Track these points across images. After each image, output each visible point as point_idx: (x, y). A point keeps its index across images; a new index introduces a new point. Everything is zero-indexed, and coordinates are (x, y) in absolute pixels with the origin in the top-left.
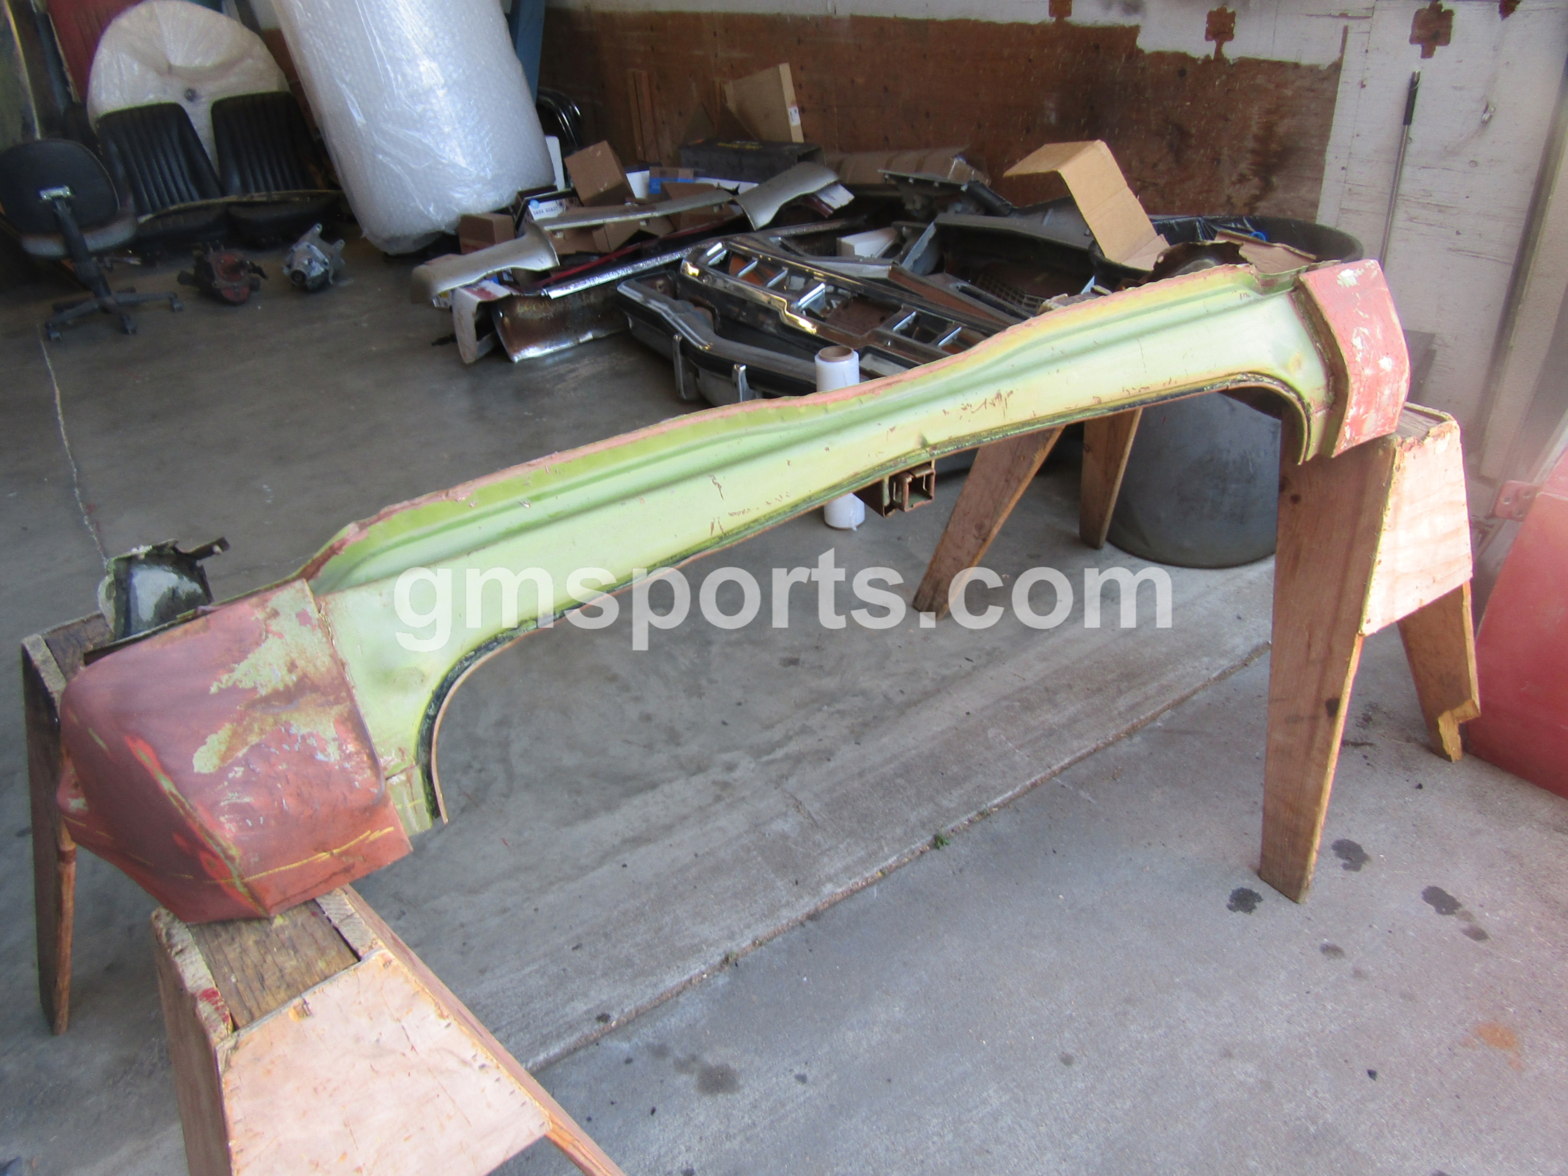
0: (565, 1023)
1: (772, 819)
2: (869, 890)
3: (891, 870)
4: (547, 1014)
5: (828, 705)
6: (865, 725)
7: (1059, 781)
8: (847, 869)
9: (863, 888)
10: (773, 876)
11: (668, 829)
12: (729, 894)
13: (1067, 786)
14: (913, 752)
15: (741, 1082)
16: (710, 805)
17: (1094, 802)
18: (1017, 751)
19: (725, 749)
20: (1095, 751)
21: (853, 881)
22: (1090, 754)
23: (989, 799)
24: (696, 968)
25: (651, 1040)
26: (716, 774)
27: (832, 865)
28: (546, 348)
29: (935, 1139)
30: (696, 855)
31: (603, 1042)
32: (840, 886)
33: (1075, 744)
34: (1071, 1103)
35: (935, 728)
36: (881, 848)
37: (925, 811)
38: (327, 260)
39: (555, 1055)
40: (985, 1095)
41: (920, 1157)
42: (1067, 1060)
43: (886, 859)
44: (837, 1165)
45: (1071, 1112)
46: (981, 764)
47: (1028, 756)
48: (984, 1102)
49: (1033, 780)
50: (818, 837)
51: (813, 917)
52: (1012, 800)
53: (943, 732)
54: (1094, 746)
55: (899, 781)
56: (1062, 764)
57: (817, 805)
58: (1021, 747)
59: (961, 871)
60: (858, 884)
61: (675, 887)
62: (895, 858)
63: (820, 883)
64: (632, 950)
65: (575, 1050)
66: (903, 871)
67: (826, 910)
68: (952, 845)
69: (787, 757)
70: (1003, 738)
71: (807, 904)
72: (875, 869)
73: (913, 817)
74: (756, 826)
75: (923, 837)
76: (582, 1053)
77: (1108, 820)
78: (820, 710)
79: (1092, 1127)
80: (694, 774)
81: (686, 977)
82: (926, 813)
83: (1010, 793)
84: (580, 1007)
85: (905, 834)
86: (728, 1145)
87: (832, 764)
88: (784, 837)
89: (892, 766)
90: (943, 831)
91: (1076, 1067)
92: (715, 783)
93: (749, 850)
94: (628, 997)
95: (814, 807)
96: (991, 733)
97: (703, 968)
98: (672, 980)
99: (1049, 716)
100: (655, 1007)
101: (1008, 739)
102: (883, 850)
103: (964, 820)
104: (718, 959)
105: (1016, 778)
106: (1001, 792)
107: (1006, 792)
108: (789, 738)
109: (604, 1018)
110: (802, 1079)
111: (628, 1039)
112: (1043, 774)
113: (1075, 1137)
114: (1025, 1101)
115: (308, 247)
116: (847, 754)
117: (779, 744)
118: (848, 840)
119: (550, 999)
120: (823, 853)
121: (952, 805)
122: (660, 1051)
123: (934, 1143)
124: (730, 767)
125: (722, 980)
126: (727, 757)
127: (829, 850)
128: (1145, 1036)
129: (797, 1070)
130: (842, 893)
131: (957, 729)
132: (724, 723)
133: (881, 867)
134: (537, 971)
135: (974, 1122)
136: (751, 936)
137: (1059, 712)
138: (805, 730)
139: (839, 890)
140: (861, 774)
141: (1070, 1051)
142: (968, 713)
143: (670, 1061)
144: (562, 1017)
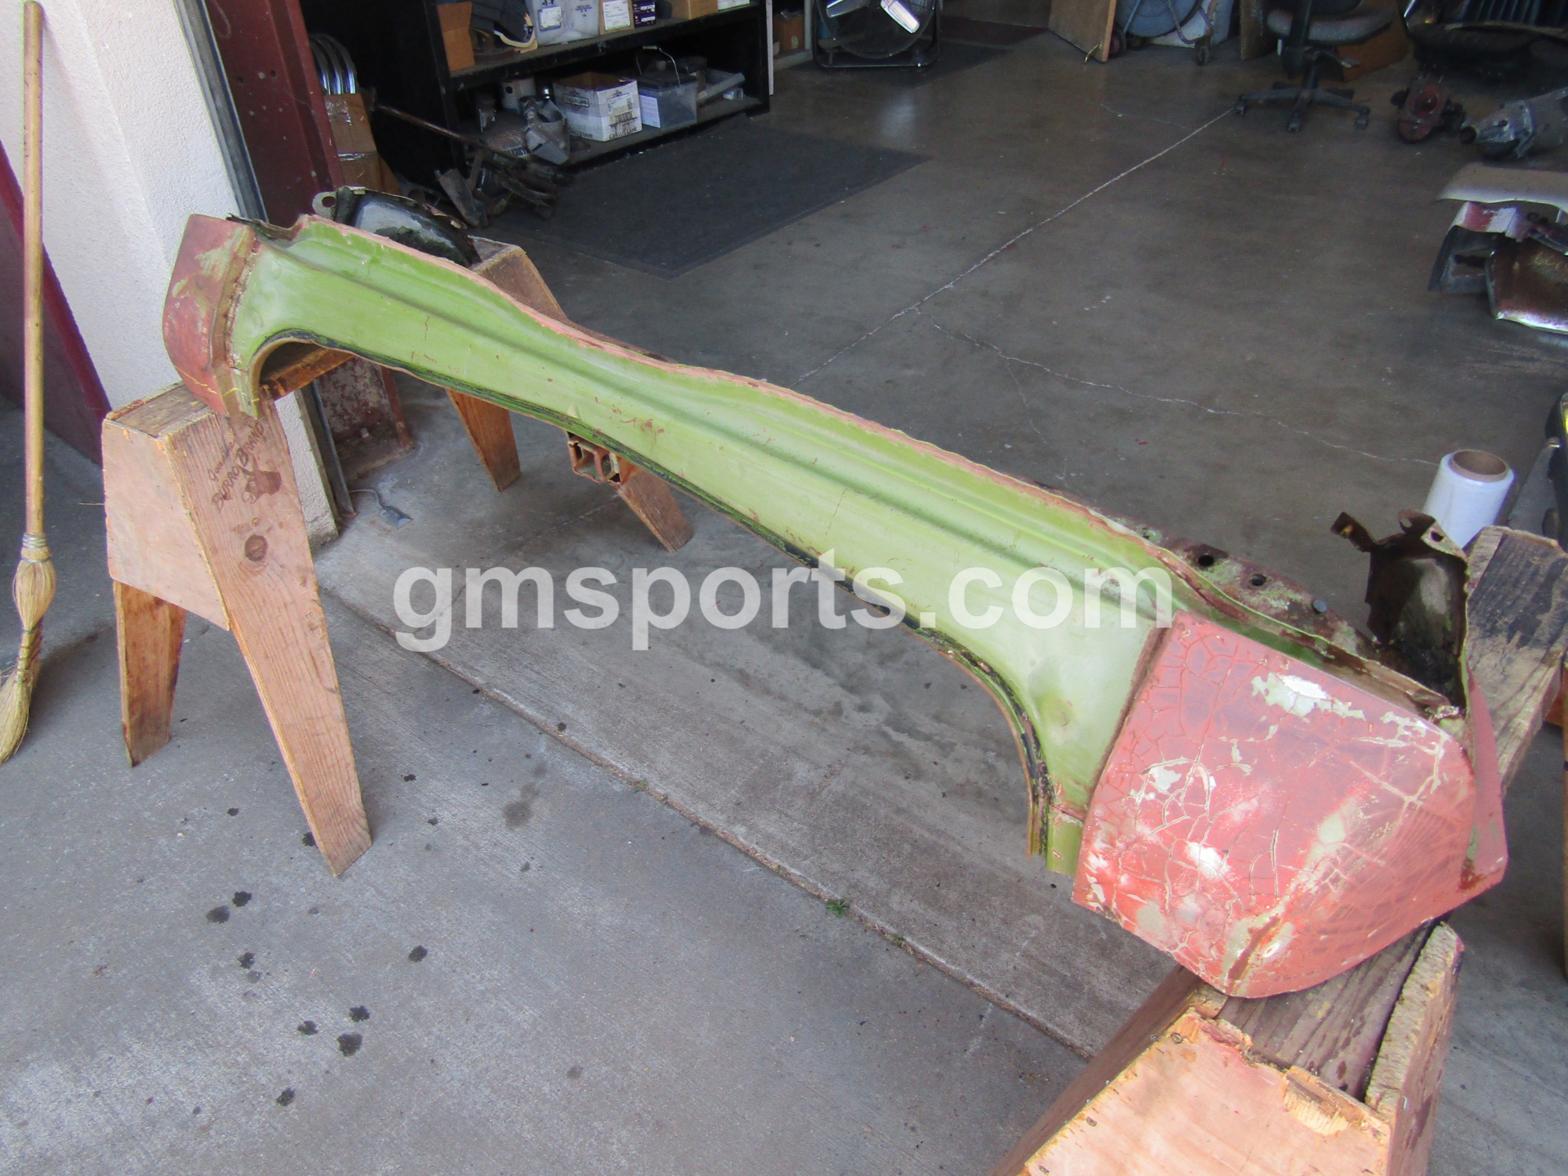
0: (552, 708)
1: (808, 759)
2: (752, 863)
3: (786, 877)
4: (558, 694)
5: (998, 755)
6: (979, 793)
7: (989, 1010)
8: (769, 837)
9: (754, 859)
10: (740, 783)
11: (768, 692)
12: (708, 760)
13: (984, 1019)
14: (959, 849)
15: (517, 829)
16: (806, 710)
17: (967, 1056)
18: (1018, 954)
19: (889, 697)
20: (1072, 1047)
21: (756, 847)
22: (1061, 1042)
23: (920, 940)
24: (624, 766)
25: (550, 762)
26: (849, 701)
27: (769, 824)
28: (1549, 322)
29: (478, 977)
30: (742, 722)
31: (544, 736)
32: (745, 838)
33: (1069, 1018)
34: (524, 1083)
35: (1008, 859)
36: (806, 858)
37: (872, 882)
38: (1530, 130)
39: (527, 714)
40: (527, 1008)
41: (458, 970)
42: (574, 1073)
43: (792, 867)
44: (447, 912)
45: (514, 1084)
46: (974, 920)
47: (1015, 968)
48: (520, 1009)
49: (977, 981)
50: (799, 802)
51: (706, 830)
52: (935, 966)
53: (1005, 868)
54: (1078, 1043)
55: (907, 847)
56: (1023, 1009)
57: (841, 788)
58: (1026, 955)
59: (804, 936)
60: (757, 852)
61: (702, 721)
62: (799, 873)
63: (744, 822)
64: (629, 719)
65: (535, 724)
66: (786, 886)
67: (717, 836)
68: (838, 921)
69: (898, 745)
70: (1033, 933)
71: (716, 820)
72: (777, 861)
73: (859, 873)
74: (792, 751)
75: (836, 890)
76: (532, 728)
77: (939, 1075)
78: (985, 750)
79: (501, 1104)
80: (843, 686)
81: (614, 763)
82: (871, 884)
83: (943, 961)
84: (568, 710)
85: (833, 873)
86: (460, 837)
87: (902, 782)
88: (789, 776)
89: (927, 835)
90: (854, 906)
91: (566, 1083)
92: (838, 704)
93: (762, 756)
94: (585, 732)
95: (837, 786)
96: (1034, 919)
97: (626, 770)
98: (608, 755)
99: (1102, 977)
100: (582, 755)
101: (1033, 940)
102: (805, 860)
103: (880, 923)
104: (637, 776)
105: (968, 962)
106: (939, 951)
107: (940, 956)
108: (928, 738)
109: (562, 727)
110: (526, 867)
111: (549, 749)
112: (992, 991)
113: (488, 1091)
114: (523, 1042)
115: (1522, 108)
116: (925, 790)
117: (912, 732)
118: (805, 827)
119: (571, 690)
120: (781, 812)
121: (895, 906)
122: (540, 771)
123: (474, 977)
124: (863, 708)
125: (617, 787)
126: (878, 700)
127: (787, 815)
128: (615, 1146)
129: (534, 864)
130: (742, 844)
131: (1019, 881)
132: (928, 686)
133: (782, 864)
134: (594, 672)
135: (497, 1004)
136: (669, 791)
137: (1119, 988)
138: (945, 748)
139: (741, 839)
140: (899, 811)
141: (585, 1074)
142: (1053, 886)
143: (532, 780)
144: (558, 704)
